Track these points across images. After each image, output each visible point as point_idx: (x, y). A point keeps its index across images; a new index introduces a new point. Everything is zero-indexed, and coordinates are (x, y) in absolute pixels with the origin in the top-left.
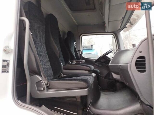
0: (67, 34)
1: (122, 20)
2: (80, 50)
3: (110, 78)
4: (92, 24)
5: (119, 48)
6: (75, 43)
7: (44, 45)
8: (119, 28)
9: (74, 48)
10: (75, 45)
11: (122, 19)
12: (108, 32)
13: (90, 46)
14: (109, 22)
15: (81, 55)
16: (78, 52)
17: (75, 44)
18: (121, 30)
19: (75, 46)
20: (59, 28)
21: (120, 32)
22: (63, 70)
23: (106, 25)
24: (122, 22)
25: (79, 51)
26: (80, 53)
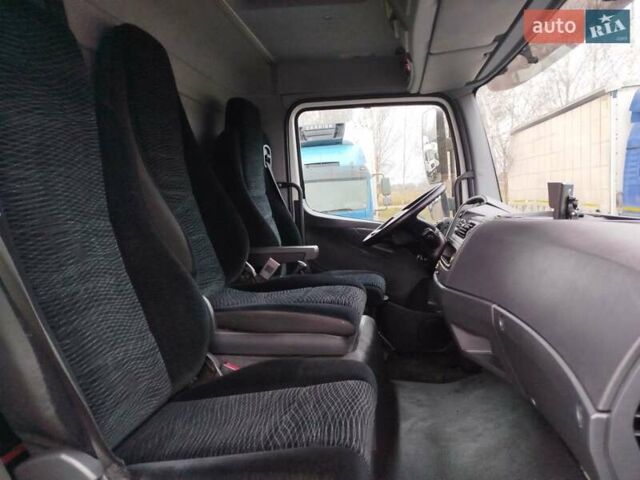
0: (224, 110)
1: (496, 43)
2: (293, 181)
3: (430, 303)
4: (343, 56)
5: (467, 170)
6: (265, 152)
7: (105, 224)
8: (473, 78)
9: (261, 177)
10: (268, 160)
11: (495, 41)
12: (418, 94)
13: (331, 126)
14: (431, 58)
15: (298, 204)
16: (282, 193)
17: (270, 156)
18: (478, 84)
19: (270, 167)
20: (180, 88)
21: (475, 92)
22: (216, 332)
23: (416, 65)
24: (492, 54)
25: (288, 185)
26: (295, 197)
